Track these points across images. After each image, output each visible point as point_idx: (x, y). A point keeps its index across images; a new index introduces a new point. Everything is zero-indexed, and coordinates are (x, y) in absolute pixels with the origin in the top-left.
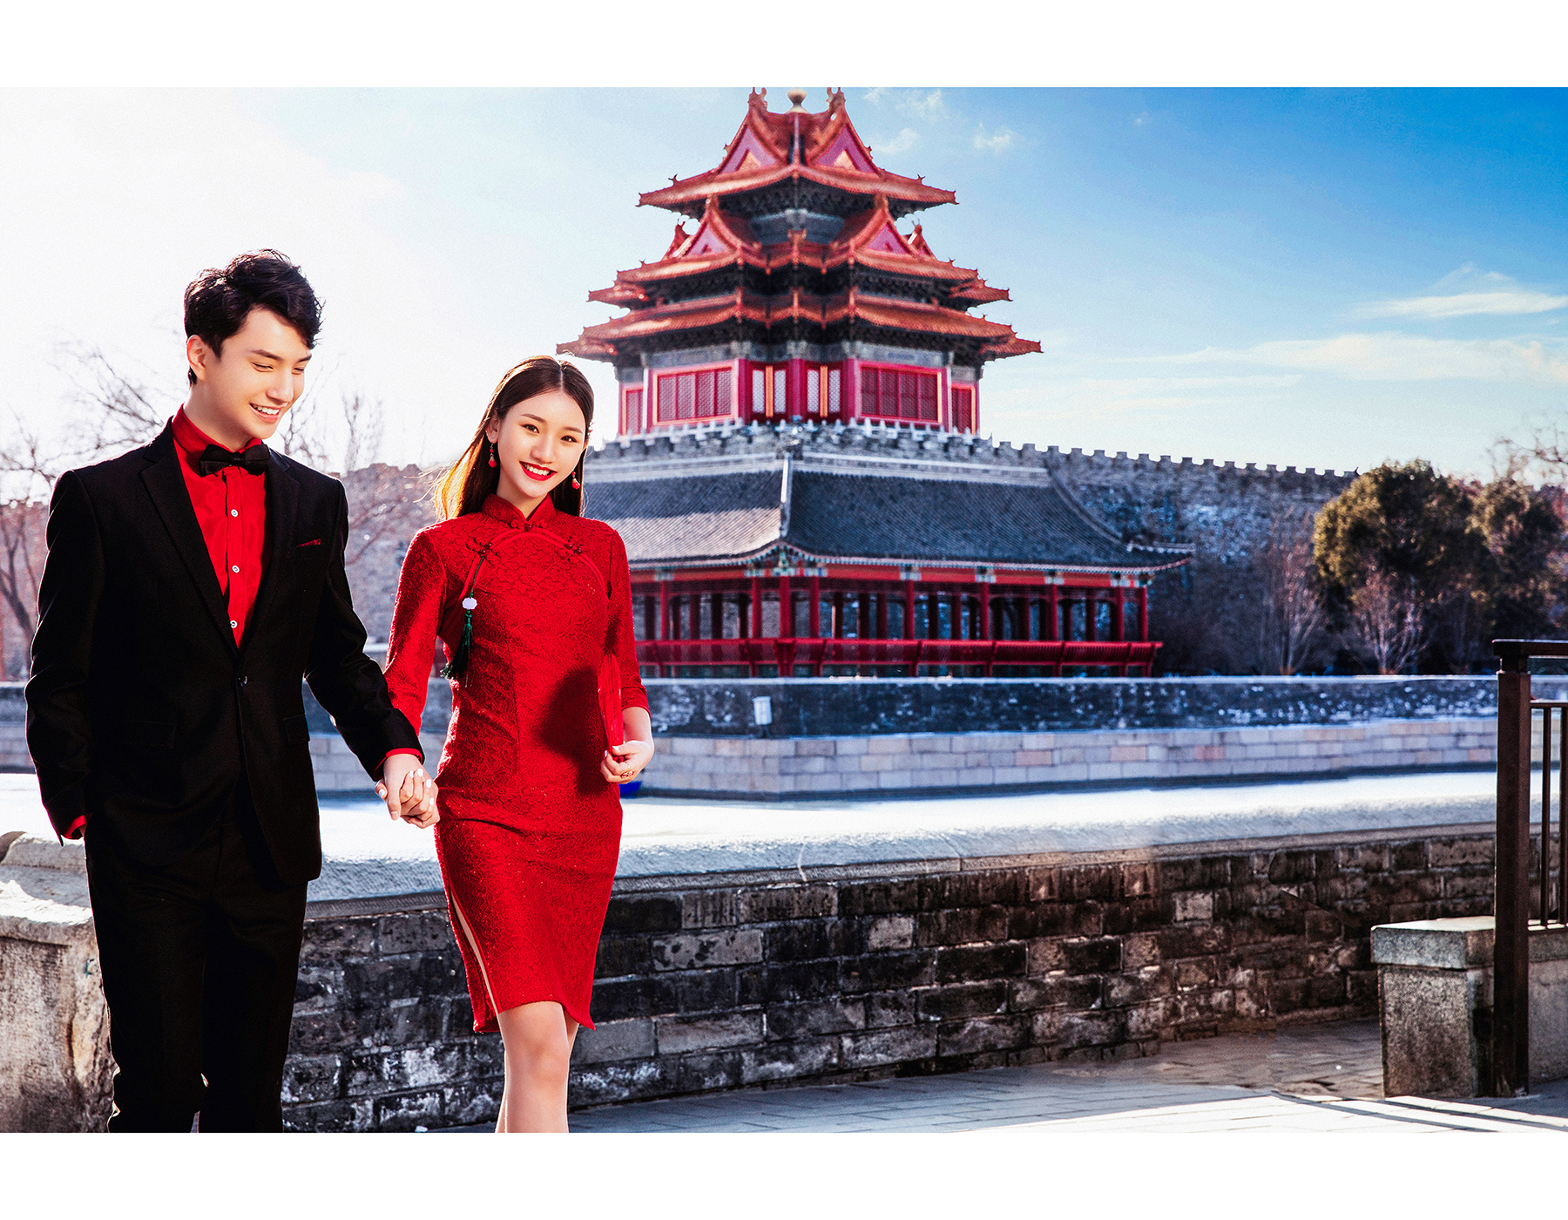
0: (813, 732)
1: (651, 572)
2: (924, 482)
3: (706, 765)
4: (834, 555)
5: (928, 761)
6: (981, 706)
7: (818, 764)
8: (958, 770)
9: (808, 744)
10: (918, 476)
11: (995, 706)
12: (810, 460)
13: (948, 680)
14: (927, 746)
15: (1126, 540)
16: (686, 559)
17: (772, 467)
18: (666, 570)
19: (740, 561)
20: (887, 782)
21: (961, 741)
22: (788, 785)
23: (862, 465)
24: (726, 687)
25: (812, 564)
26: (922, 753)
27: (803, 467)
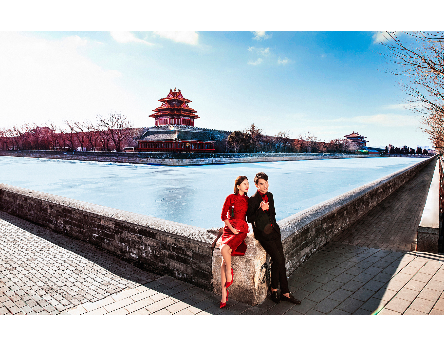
0: (180, 159)
1: (162, 141)
2: (191, 132)
3: (169, 162)
4: (182, 139)
5: (192, 162)
6: (197, 156)
7: (181, 162)
8: (195, 163)
9: (180, 160)
10: (190, 131)
11: (199, 156)
12: (179, 129)
13: (193, 153)
14: (192, 160)
15: (212, 138)
16: (166, 140)
17: (175, 130)
18: (164, 141)
19: (172, 140)
20: (188, 164)
21: (195, 160)
22: (177, 164)
23: (185, 130)
24: (171, 153)
25: (180, 141)
26: (191, 161)
27: (178, 130)
